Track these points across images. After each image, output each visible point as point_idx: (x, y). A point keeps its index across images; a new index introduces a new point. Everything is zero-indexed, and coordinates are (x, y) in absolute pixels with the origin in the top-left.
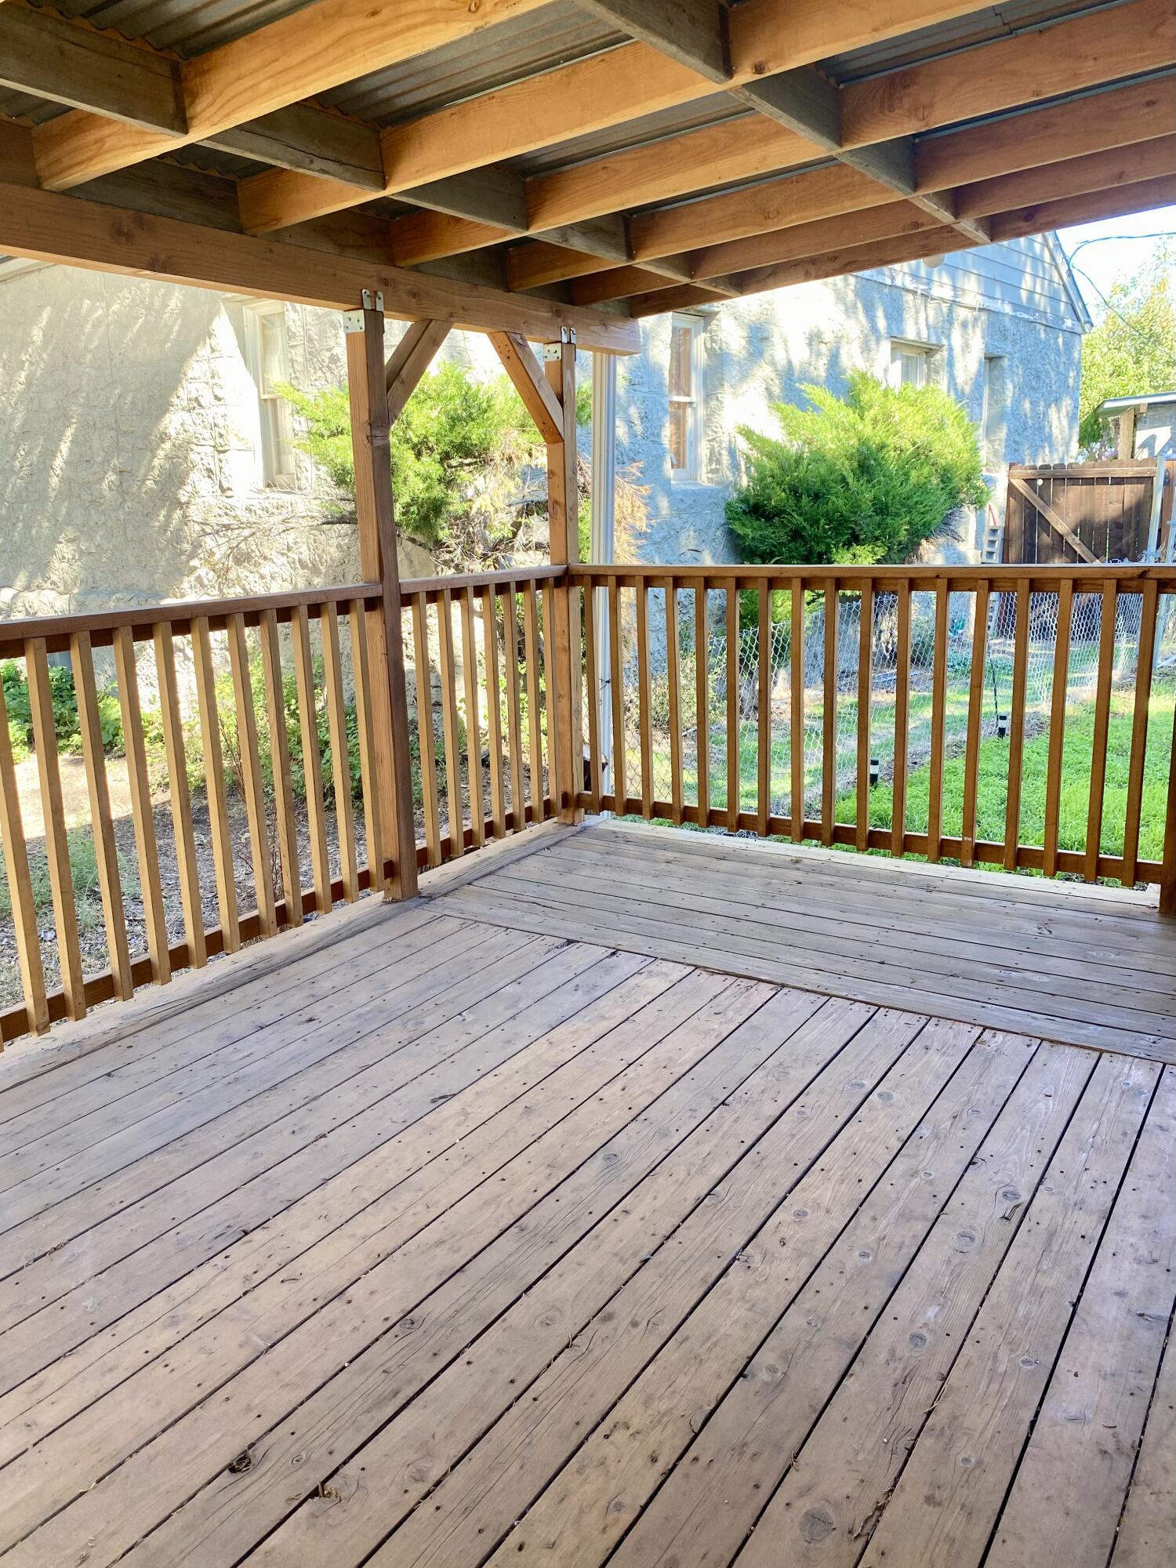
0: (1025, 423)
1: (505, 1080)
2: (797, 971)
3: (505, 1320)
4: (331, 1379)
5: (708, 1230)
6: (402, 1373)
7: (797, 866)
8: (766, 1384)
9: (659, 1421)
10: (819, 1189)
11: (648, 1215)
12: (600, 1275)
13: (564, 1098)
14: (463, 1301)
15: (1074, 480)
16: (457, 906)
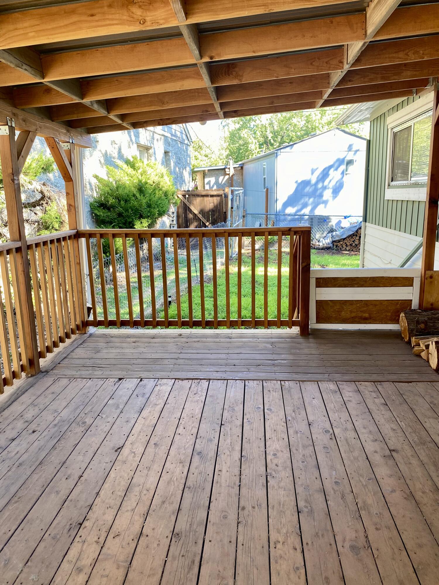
0: (178, 175)
1: (138, 436)
2: (211, 373)
3: (210, 522)
4: (164, 566)
5: (251, 469)
6: (189, 554)
7: (181, 337)
8: (308, 512)
9: (287, 536)
10: (273, 446)
11: (228, 469)
12: (229, 495)
13: (166, 437)
14: (190, 520)
15: (198, 196)
16: (61, 373)
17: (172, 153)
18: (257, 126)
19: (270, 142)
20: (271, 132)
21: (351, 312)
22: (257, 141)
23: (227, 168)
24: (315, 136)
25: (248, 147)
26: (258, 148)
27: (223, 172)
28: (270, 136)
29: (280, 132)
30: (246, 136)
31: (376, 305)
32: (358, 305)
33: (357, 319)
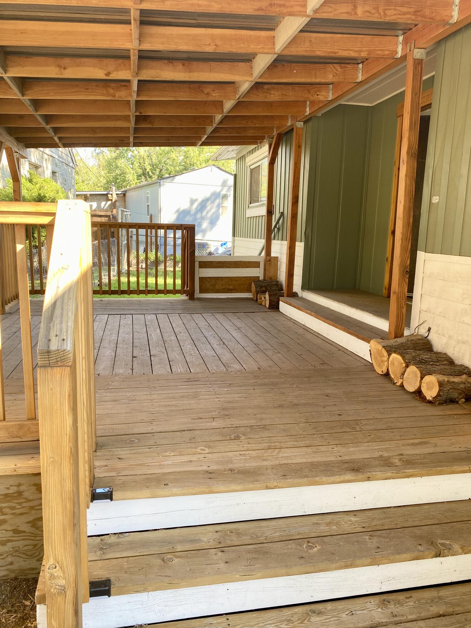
17: (58, 174)
18: (134, 157)
19: (149, 174)
20: (149, 164)
21: (222, 285)
22: (135, 172)
23: (109, 194)
24: (194, 170)
25: (125, 177)
26: (136, 179)
27: (105, 198)
28: (148, 168)
29: (158, 165)
30: (123, 165)
31: (237, 281)
32: (226, 280)
33: (225, 290)
